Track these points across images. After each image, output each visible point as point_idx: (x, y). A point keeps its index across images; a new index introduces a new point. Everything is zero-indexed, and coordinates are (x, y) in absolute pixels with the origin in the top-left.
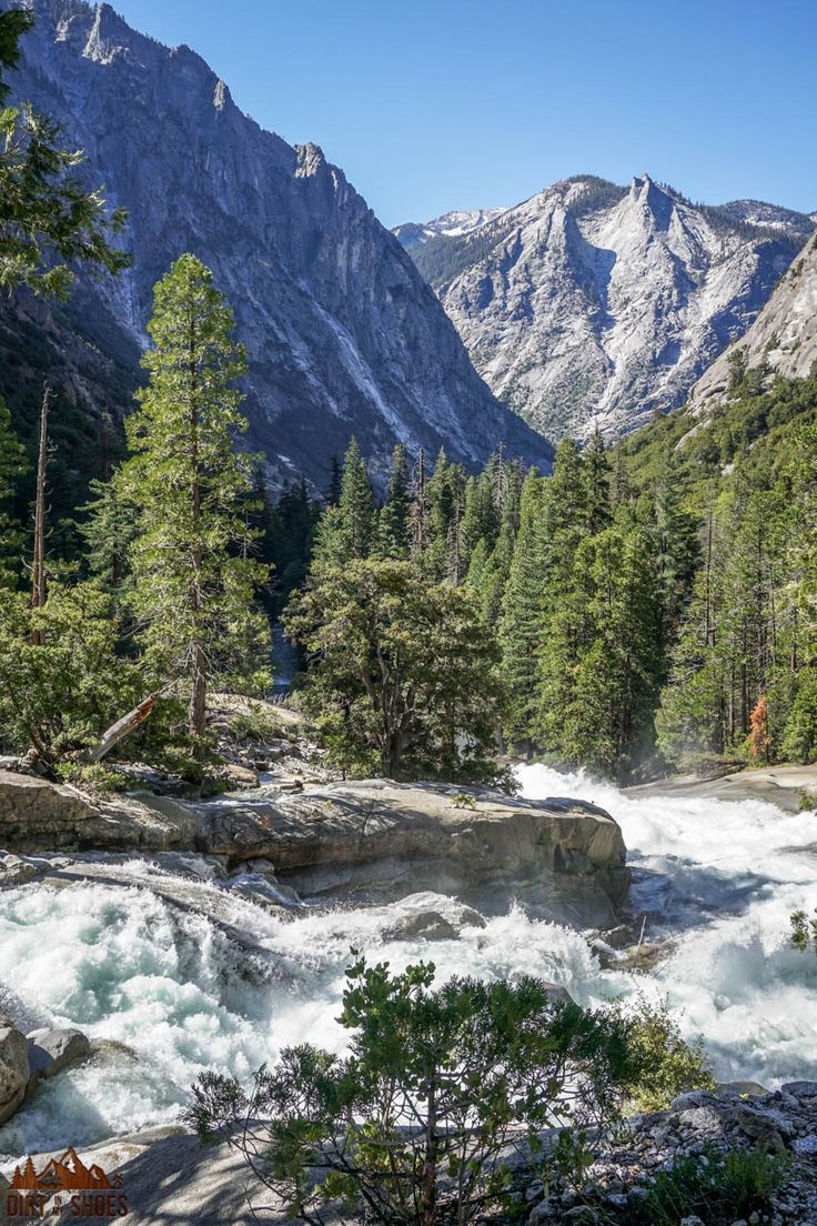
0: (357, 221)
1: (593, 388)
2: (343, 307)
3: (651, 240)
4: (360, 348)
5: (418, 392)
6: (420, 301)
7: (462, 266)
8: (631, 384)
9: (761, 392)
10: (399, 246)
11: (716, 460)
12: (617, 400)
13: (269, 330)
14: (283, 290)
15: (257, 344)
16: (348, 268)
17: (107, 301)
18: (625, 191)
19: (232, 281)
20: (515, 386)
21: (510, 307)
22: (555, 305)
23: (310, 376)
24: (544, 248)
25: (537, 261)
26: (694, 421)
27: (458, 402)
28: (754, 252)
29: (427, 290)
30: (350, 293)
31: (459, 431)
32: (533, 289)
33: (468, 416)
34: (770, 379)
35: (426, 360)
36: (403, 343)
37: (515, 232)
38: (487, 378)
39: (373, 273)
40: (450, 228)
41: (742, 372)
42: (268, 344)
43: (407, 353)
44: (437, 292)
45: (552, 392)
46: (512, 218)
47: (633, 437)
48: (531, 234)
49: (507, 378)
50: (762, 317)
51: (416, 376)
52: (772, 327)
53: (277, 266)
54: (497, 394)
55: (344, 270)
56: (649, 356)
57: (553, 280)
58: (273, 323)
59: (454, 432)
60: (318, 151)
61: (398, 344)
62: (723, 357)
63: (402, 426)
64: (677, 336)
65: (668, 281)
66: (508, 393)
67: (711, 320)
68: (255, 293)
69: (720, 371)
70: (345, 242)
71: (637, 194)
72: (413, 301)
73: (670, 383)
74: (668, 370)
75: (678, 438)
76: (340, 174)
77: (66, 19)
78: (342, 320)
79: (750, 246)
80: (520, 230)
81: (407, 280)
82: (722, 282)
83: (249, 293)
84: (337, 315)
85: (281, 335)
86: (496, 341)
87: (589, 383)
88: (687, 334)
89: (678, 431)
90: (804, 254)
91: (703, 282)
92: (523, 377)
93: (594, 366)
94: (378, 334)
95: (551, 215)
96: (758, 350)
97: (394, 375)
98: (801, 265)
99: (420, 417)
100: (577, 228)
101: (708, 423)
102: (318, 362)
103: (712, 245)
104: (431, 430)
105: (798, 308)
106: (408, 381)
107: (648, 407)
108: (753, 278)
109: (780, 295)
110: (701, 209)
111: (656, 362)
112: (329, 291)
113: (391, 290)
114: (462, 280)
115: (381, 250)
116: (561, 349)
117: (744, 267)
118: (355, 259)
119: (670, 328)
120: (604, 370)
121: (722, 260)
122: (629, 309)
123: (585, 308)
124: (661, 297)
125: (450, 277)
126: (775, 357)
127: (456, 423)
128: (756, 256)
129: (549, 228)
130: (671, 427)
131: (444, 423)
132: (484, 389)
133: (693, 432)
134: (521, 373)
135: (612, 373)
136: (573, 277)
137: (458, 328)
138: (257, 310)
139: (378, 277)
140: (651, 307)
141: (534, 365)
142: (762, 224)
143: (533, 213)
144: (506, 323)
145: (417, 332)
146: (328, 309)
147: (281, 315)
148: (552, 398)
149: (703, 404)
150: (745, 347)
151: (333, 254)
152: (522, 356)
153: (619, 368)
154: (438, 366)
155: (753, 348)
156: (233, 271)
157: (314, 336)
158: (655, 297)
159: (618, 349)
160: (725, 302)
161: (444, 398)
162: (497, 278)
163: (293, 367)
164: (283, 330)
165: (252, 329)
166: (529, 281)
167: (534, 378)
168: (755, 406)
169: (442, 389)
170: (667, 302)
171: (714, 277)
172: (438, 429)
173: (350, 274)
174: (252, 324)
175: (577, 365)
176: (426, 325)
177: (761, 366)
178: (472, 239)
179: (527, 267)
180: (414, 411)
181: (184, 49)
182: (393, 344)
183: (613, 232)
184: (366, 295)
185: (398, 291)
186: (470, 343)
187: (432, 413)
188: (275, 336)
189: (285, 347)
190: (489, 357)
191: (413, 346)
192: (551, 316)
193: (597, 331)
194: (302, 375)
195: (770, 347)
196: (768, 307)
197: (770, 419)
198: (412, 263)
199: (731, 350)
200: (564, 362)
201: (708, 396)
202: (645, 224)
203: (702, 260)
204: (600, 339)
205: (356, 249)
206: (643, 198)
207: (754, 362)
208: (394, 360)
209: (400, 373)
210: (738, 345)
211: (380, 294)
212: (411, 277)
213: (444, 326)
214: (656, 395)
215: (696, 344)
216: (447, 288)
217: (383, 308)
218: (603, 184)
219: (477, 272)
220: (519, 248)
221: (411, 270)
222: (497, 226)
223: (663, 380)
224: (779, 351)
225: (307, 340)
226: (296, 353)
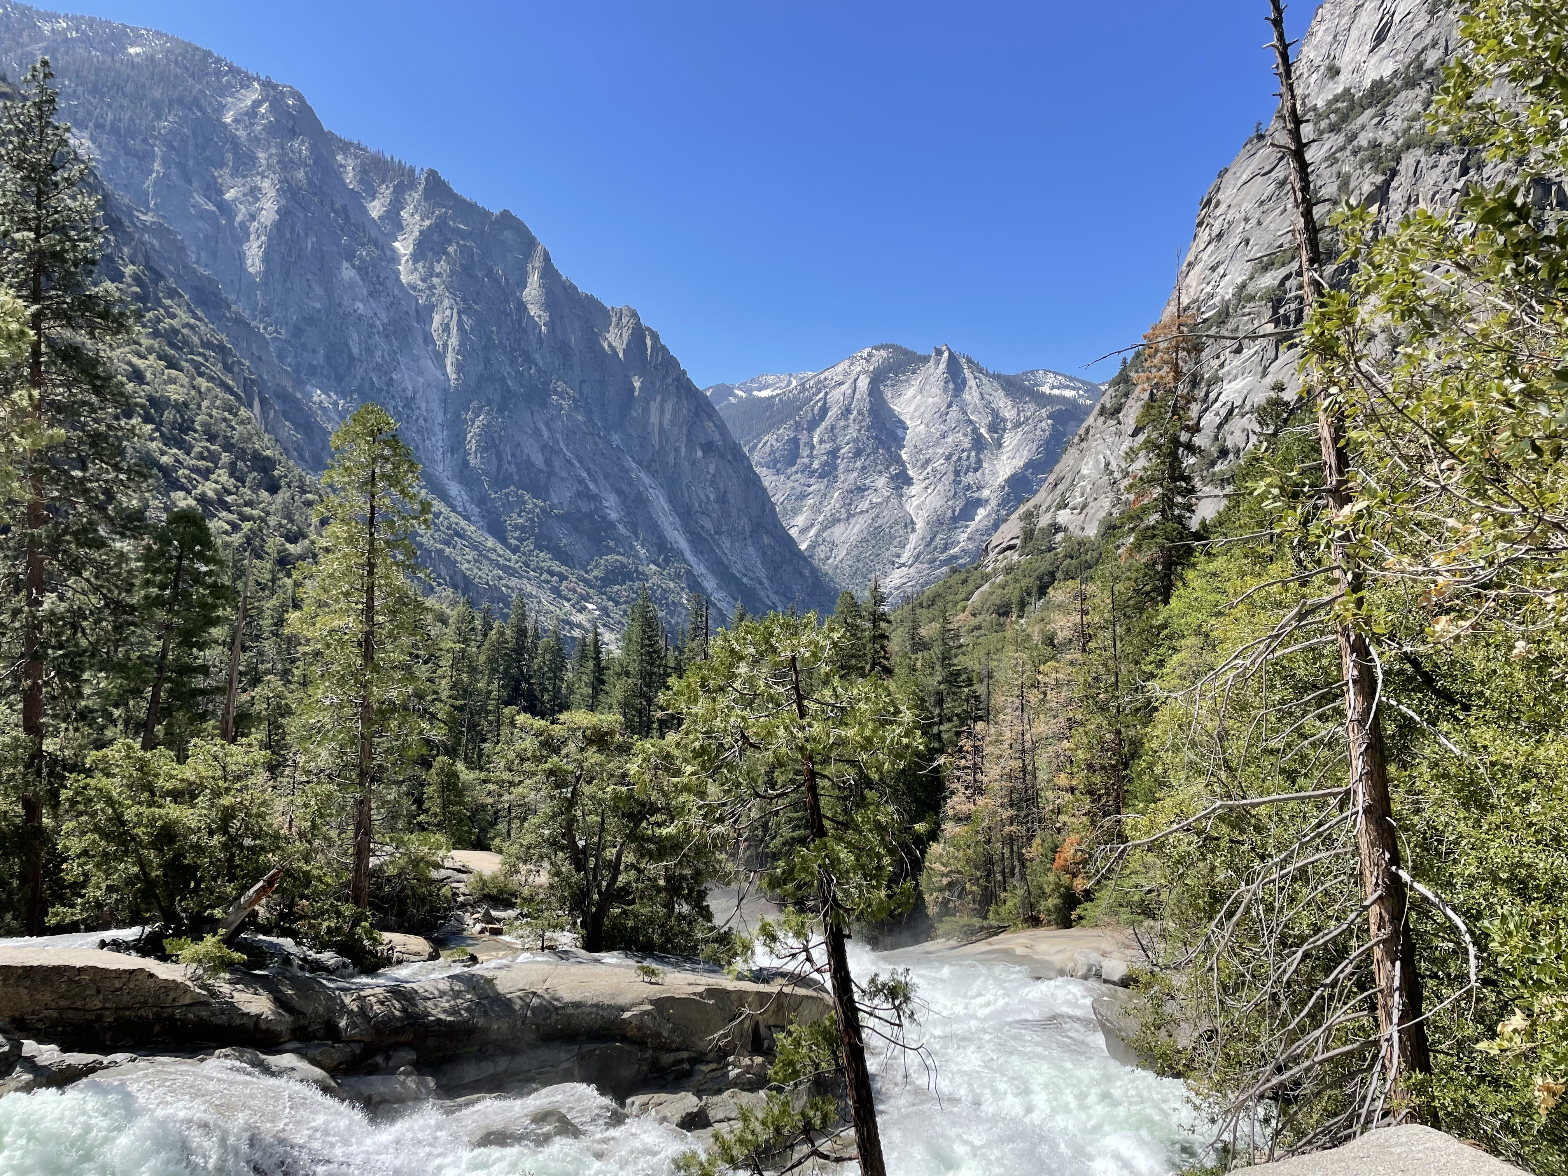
0: (670, 380)
1: (895, 543)
2: (654, 461)
3: (950, 406)
4: (671, 501)
5: (727, 544)
6: (729, 457)
7: (772, 426)
8: (932, 539)
9: (1050, 549)
10: (709, 404)
11: (1006, 614)
12: (919, 555)
13: (581, 481)
14: (596, 443)
15: (568, 494)
16: (661, 424)
17: (417, 448)
18: (926, 360)
19: (545, 433)
20: (820, 540)
21: (816, 465)
22: (859, 464)
23: (620, 527)
24: (848, 411)
25: (842, 423)
26: (986, 578)
27: (764, 554)
28: (1049, 418)
29: (736, 449)
30: (662, 447)
31: (766, 582)
32: (838, 449)
33: (774, 568)
34: (1060, 537)
35: (734, 514)
36: (712, 497)
37: (821, 395)
38: (794, 532)
39: (684, 430)
40: (760, 390)
41: (1032, 531)
42: (579, 494)
43: (716, 506)
44: (746, 450)
45: (856, 546)
46: (819, 382)
47: (929, 590)
48: (837, 395)
49: (812, 532)
50: (1052, 478)
51: (724, 528)
52: (1061, 488)
53: (590, 420)
54: (803, 547)
55: (657, 427)
56: (949, 514)
57: (856, 440)
58: (584, 475)
59: (761, 583)
60: (634, 314)
61: (707, 497)
62: (1015, 516)
63: (710, 577)
64: (976, 495)
65: (967, 443)
66: (812, 547)
67: (1008, 481)
68: (568, 445)
69: (1012, 529)
70: (658, 399)
71: (937, 363)
72: (723, 457)
73: (969, 539)
74: (967, 527)
75: (972, 593)
76: (655, 337)
77: (392, 180)
78: (653, 474)
79: (1044, 412)
80: (826, 394)
81: (717, 437)
82: (1019, 445)
83: (562, 445)
84: (648, 468)
85: (592, 486)
86: (803, 496)
87: (892, 538)
88: (986, 493)
89: (971, 585)
90: (1090, 421)
91: (1000, 446)
92: (828, 531)
93: (896, 523)
94: (688, 487)
95: (856, 380)
96: (1048, 509)
97: (702, 527)
98: (1087, 431)
99: (727, 568)
100: (881, 393)
101: (1000, 579)
102: (628, 513)
103: (1009, 413)
104: (738, 582)
105: (1085, 471)
106: (716, 533)
107: (946, 562)
108: (1047, 442)
109: (1069, 459)
110: (997, 377)
111: (955, 519)
112: (641, 446)
113: (702, 446)
114: (770, 439)
115: (692, 408)
116: (864, 505)
117: (1038, 432)
118: (667, 417)
119: (968, 487)
120: (906, 526)
121: (1017, 425)
122: (929, 469)
123: (888, 468)
124: (960, 459)
125: (759, 437)
126: (1063, 518)
127: (761, 572)
128: (1050, 422)
129: (854, 392)
130: (964, 582)
131: (750, 574)
132: (790, 543)
133: (986, 587)
134: (826, 528)
135: (913, 530)
136: (876, 438)
137: (766, 484)
138: (569, 461)
139: (689, 433)
140: (951, 468)
141: (839, 520)
142: (1055, 392)
143: (839, 378)
144: (812, 481)
145: (725, 486)
146: (639, 463)
147: (593, 468)
148: (855, 552)
149: (996, 561)
150: (1035, 507)
151: (646, 410)
152: (827, 510)
153: (920, 525)
154: (746, 519)
155: (1044, 508)
156: (547, 424)
157: (625, 487)
158: (954, 458)
159: (919, 507)
160: (1021, 464)
161: (751, 550)
162: (803, 438)
163: (604, 518)
164: (595, 481)
165: (563, 480)
166: (834, 441)
167: (838, 532)
168: (1043, 565)
169: (749, 542)
170: (965, 463)
171: (1010, 440)
172: (745, 580)
173: (662, 430)
174: (564, 474)
175: (880, 522)
176: (735, 480)
177: (1050, 525)
178: (781, 400)
179: (833, 428)
180: (722, 563)
181: (506, 214)
182: (703, 497)
183: (914, 397)
184: (677, 450)
185: (708, 448)
186: (777, 498)
187: (739, 566)
188: (587, 487)
189: (595, 498)
190: (796, 512)
191: (722, 499)
192: (855, 474)
193: (898, 488)
194: (612, 525)
195: (1059, 508)
196: (1057, 468)
197: (1059, 575)
198: (723, 422)
199: (1022, 509)
200: (868, 517)
201: (1000, 553)
202: (945, 390)
203: (997, 426)
204: (901, 496)
205: (669, 406)
206: (942, 366)
207: (1044, 521)
208: (703, 513)
209: (709, 525)
210: (1029, 505)
211: (691, 449)
212: (721, 434)
213: (752, 482)
214: (955, 550)
215: (994, 503)
216: (756, 445)
217: (694, 463)
218: (906, 352)
219: (785, 432)
220: (824, 410)
221: (722, 428)
222: (804, 389)
223: (963, 536)
224: (1068, 510)
225: (619, 492)
226: (606, 504)
